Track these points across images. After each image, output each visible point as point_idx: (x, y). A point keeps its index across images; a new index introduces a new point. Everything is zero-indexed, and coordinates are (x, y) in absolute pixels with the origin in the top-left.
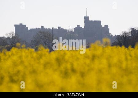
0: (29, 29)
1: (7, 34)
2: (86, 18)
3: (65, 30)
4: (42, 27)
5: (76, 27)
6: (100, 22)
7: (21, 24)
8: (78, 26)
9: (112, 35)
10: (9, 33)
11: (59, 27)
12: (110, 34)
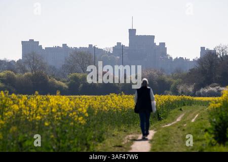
2: (132, 32)
3: (100, 49)
4: (65, 45)
5: (116, 45)
6: (153, 37)
7: (32, 41)
8: (119, 44)
9: (171, 58)
11: (90, 46)
12: (168, 55)
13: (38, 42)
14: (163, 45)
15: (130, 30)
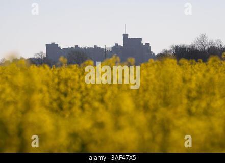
0: (62, 49)
1: (36, 55)
2: (125, 36)
4: (77, 46)
5: (114, 45)
6: (140, 39)
7: (53, 44)
8: (116, 45)
9: (154, 54)
10: (38, 54)
11: (95, 46)
12: (152, 52)
13: (58, 45)
14: (148, 45)
15: (124, 34)
